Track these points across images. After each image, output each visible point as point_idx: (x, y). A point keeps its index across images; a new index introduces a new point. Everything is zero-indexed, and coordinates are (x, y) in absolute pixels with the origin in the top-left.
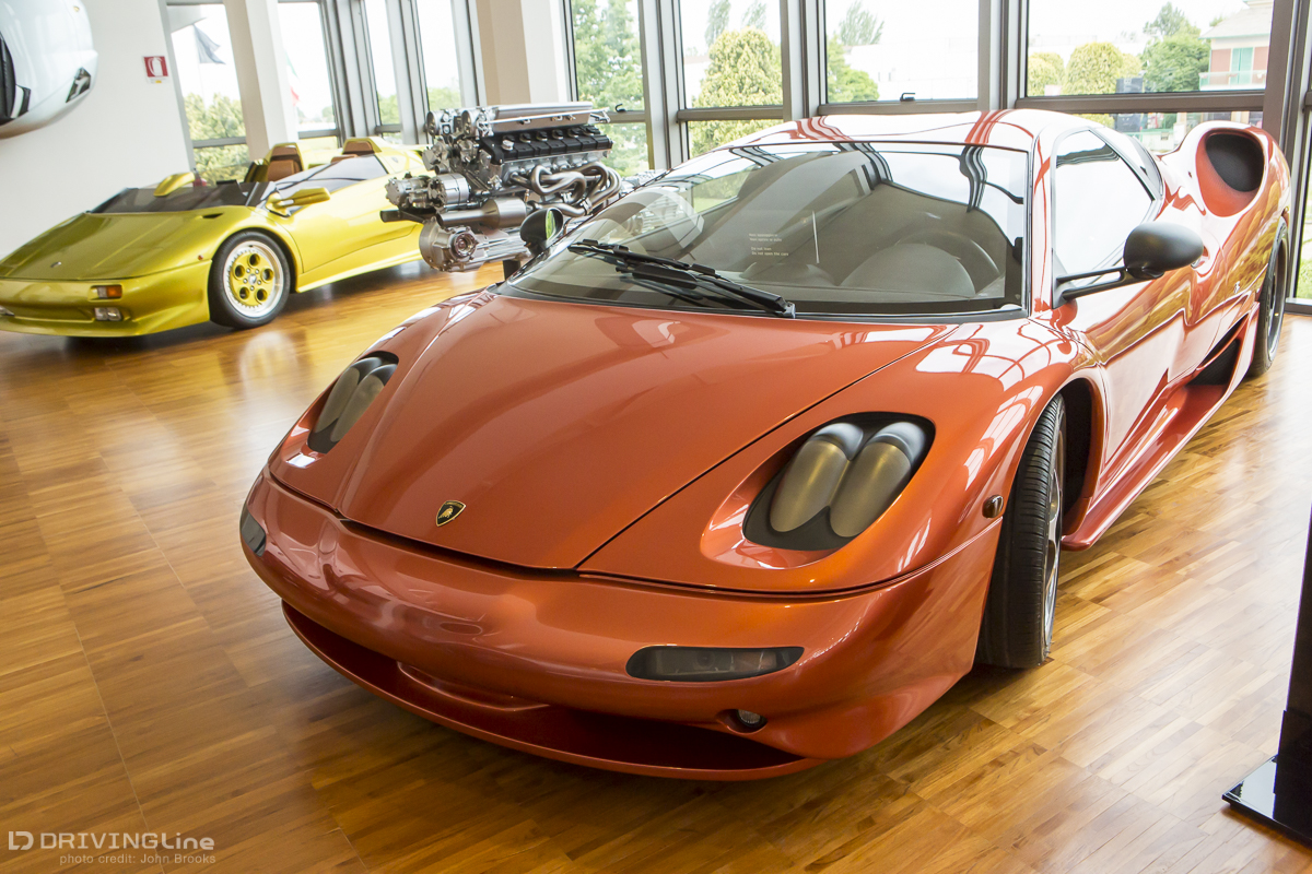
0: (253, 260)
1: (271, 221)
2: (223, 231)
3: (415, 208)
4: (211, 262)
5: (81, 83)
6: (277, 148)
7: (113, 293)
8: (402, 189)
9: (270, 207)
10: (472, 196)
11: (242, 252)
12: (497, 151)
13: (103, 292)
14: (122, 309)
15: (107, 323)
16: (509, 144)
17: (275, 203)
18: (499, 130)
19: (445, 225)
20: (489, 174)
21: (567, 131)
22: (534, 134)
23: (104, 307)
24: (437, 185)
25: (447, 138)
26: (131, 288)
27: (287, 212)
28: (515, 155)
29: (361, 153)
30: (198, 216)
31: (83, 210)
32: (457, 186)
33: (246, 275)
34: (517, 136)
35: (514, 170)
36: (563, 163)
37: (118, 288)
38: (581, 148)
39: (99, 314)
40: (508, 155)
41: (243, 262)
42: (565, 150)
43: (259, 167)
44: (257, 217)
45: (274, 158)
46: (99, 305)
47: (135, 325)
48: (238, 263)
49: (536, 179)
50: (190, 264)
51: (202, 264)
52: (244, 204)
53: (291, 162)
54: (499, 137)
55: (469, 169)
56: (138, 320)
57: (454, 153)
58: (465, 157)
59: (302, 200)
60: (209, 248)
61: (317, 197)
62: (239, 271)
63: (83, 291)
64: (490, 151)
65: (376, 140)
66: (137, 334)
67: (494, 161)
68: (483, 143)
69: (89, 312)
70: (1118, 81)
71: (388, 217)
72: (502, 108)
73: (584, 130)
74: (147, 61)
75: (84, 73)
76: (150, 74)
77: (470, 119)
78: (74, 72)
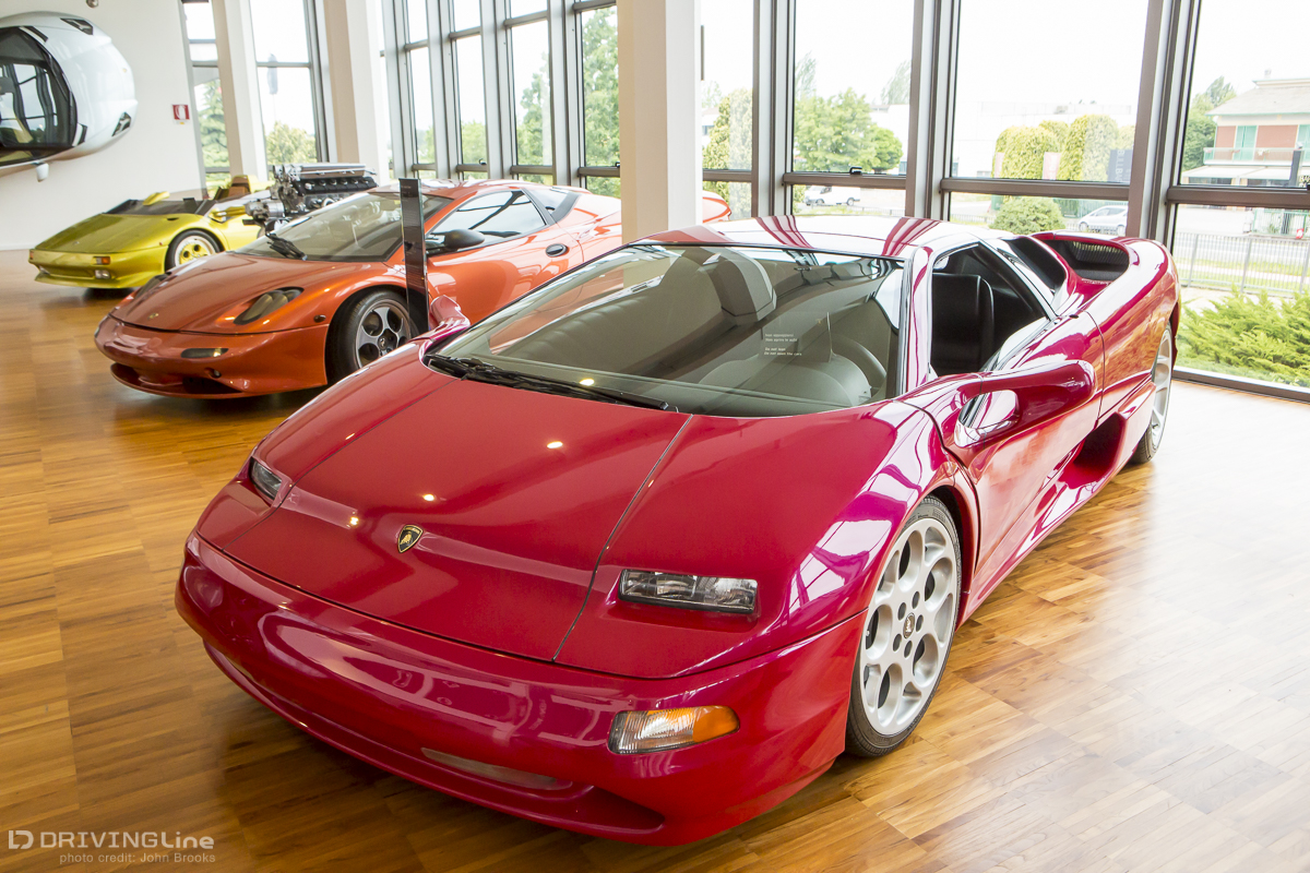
0: (197, 248)
1: (211, 225)
2: (178, 227)
3: (260, 217)
4: (167, 247)
5: (123, 123)
6: (236, 177)
7: (105, 261)
9: (212, 216)
10: (288, 214)
11: (188, 243)
12: (302, 190)
13: (100, 261)
14: (110, 272)
15: (102, 280)
16: (309, 186)
17: (215, 214)
18: (304, 177)
20: (296, 203)
21: (350, 179)
22: (329, 181)
23: (101, 270)
25: (280, 180)
26: (116, 259)
27: (222, 220)
28: (313, 192)
30: (164, 219)
31: (100, 212)
32: (278, 207)
33: (191, 257)
34: (317, 181)
35: (313, 201)
37: (108, 258)
39: (98, 274)
40: (307, 191)
41: (190, 250)
42: (346, 190)
43: (224, 190)
44: (203, 222)
45: (234, 185)
46: (98, 269)
47: (118, 282)
48: (186, 249)
50: (155, 247)
51: (162, 248)
52: (193, 213)
53: (244, 189)
54: (303, 181)
55: (286, 198)
56: (119, 279)
57: (281, 189)
58: (286, 192)
59: (232, 213)
60: (167, 239)
61: (240, 211)
62: (186, 254)
63: (88, 260)
64: (297, 189)
66: (119, 287)
67: (300, 195)
68: (294, 183)
69: (90, 272)
70: (1112, 151)
72: (306, 165)
73: (361, 179)
74: (175, 108)
75: (126, 116)
76: (176, 118)
77: (287, 171)
78: (119, 115)
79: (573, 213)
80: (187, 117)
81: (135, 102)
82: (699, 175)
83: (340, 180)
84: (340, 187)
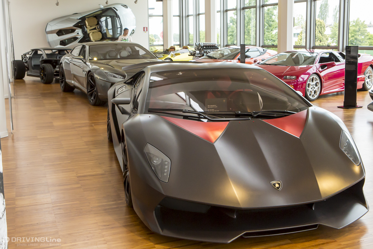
1: (171, 57)
2: (164, 58)
3: (193, 54)
5: (133, 32)
6: (171, 47)
8: (191, 52)
10: (199, 53)
16: (205, 47)
17: (172, 55)
19: (196, 56)
20: (202, 51)
21: (213, 46)
22: (208, 46)
24: (195, 52)
25: (197, 46)
27: (174, 56)
29: (185, 48)
32: (198, 52)
34: (206, 46)
35: (205, 51)
36: (212, 50)
38: (214, 49)
40: (204, 49)
42: (212, 49)
43: (168, 50)
44: (169, 56)
45: (170, 48)
49: (208, 52)
52: (167, 54)
53: (173, 49)
54: (203, 46)
55: (200, 50)
57: (198, 48)
59: (176, 54)
61: (179, 54)
65: (188, 46)
67: (203, 49)
68: (202, 47)
71: (189, 55)
72: (204, 43)
73: (215, 47)
74: (144, 28)
75: (133, 30)
76: (144, 31)
77: (200, 44)
78: (132, 30)
79: (266, 53)
80: (147, 31)
81: (135, 27)
82: (293, 47)
83: (211, 46)
84: (213, 48)
